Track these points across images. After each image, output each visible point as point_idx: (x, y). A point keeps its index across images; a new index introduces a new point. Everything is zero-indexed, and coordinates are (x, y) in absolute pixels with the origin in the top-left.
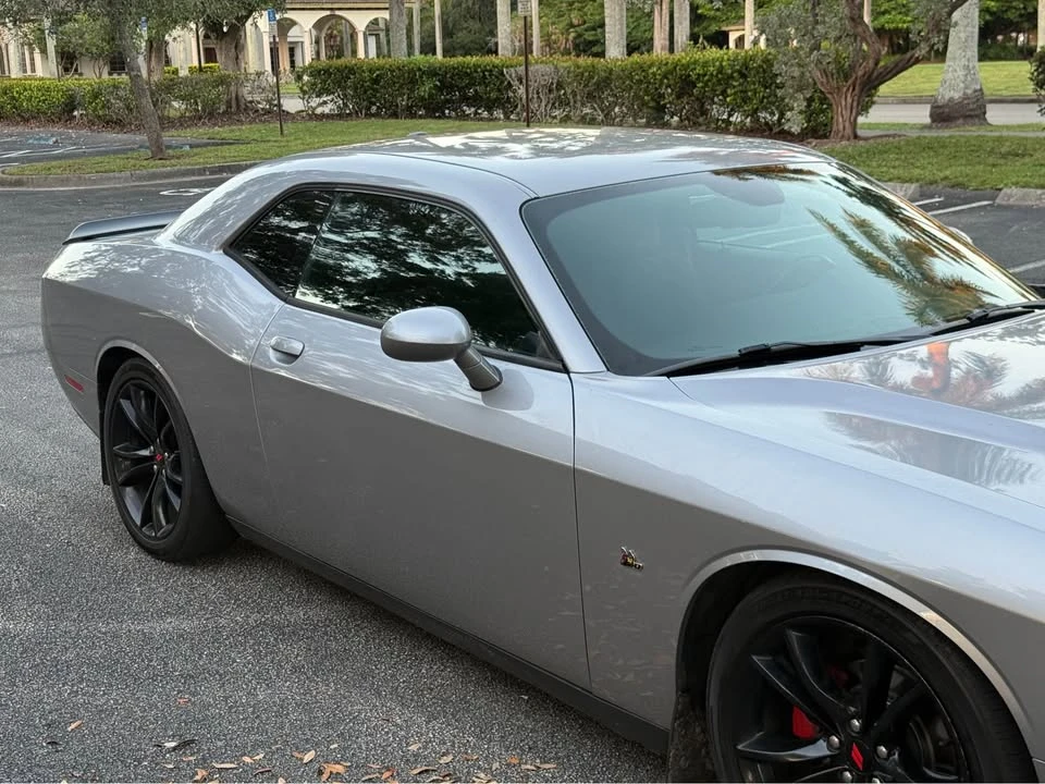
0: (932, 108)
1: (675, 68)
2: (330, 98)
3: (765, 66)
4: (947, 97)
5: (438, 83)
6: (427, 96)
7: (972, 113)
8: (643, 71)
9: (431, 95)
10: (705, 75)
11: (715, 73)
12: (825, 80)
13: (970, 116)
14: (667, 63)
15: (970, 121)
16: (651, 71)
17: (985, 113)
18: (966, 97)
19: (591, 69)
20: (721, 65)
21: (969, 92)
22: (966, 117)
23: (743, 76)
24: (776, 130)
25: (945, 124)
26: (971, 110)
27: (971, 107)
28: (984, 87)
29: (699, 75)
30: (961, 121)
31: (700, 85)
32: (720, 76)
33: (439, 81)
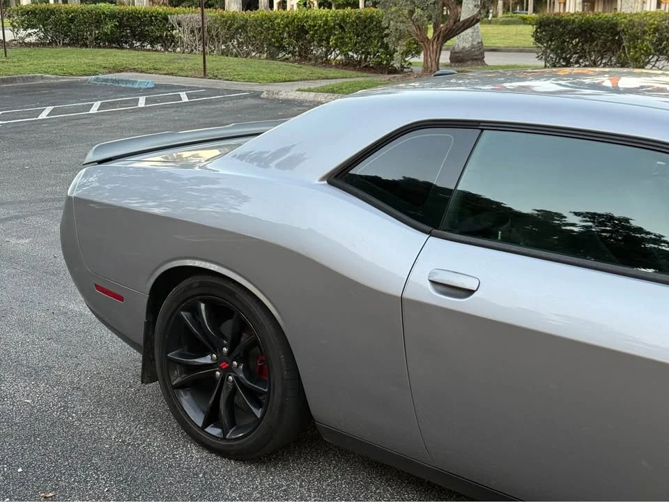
0: (451, 53)
1: (294, 20)
2: (33, 31)
3: (357, 22)
4: (461, 47)
5: (117, 23)
6: (109, 33)
7: (477, 57)
8: (271, 21)
9: (112, 32)
10: (315, 26)
11: (322, 25)
12: (419, 33)
13: (476, 59)
14: (288, 17)
15: (475, 62)
16: (276, 22)
17: (484, 57)
18: (473, 47)
19: (232, 18)
20: (327, 20)
21: (475, 43)
22: (473, 60)
23: (342, 27)
24: (363, 65)
25: (460, 64)
26: (476, 55)
27: (476, 53)
28: (483, 41)
29: (310, 25)
30: (470, 62)
31: (311, 32)
32: (325, 27)
33: (118, 22)
